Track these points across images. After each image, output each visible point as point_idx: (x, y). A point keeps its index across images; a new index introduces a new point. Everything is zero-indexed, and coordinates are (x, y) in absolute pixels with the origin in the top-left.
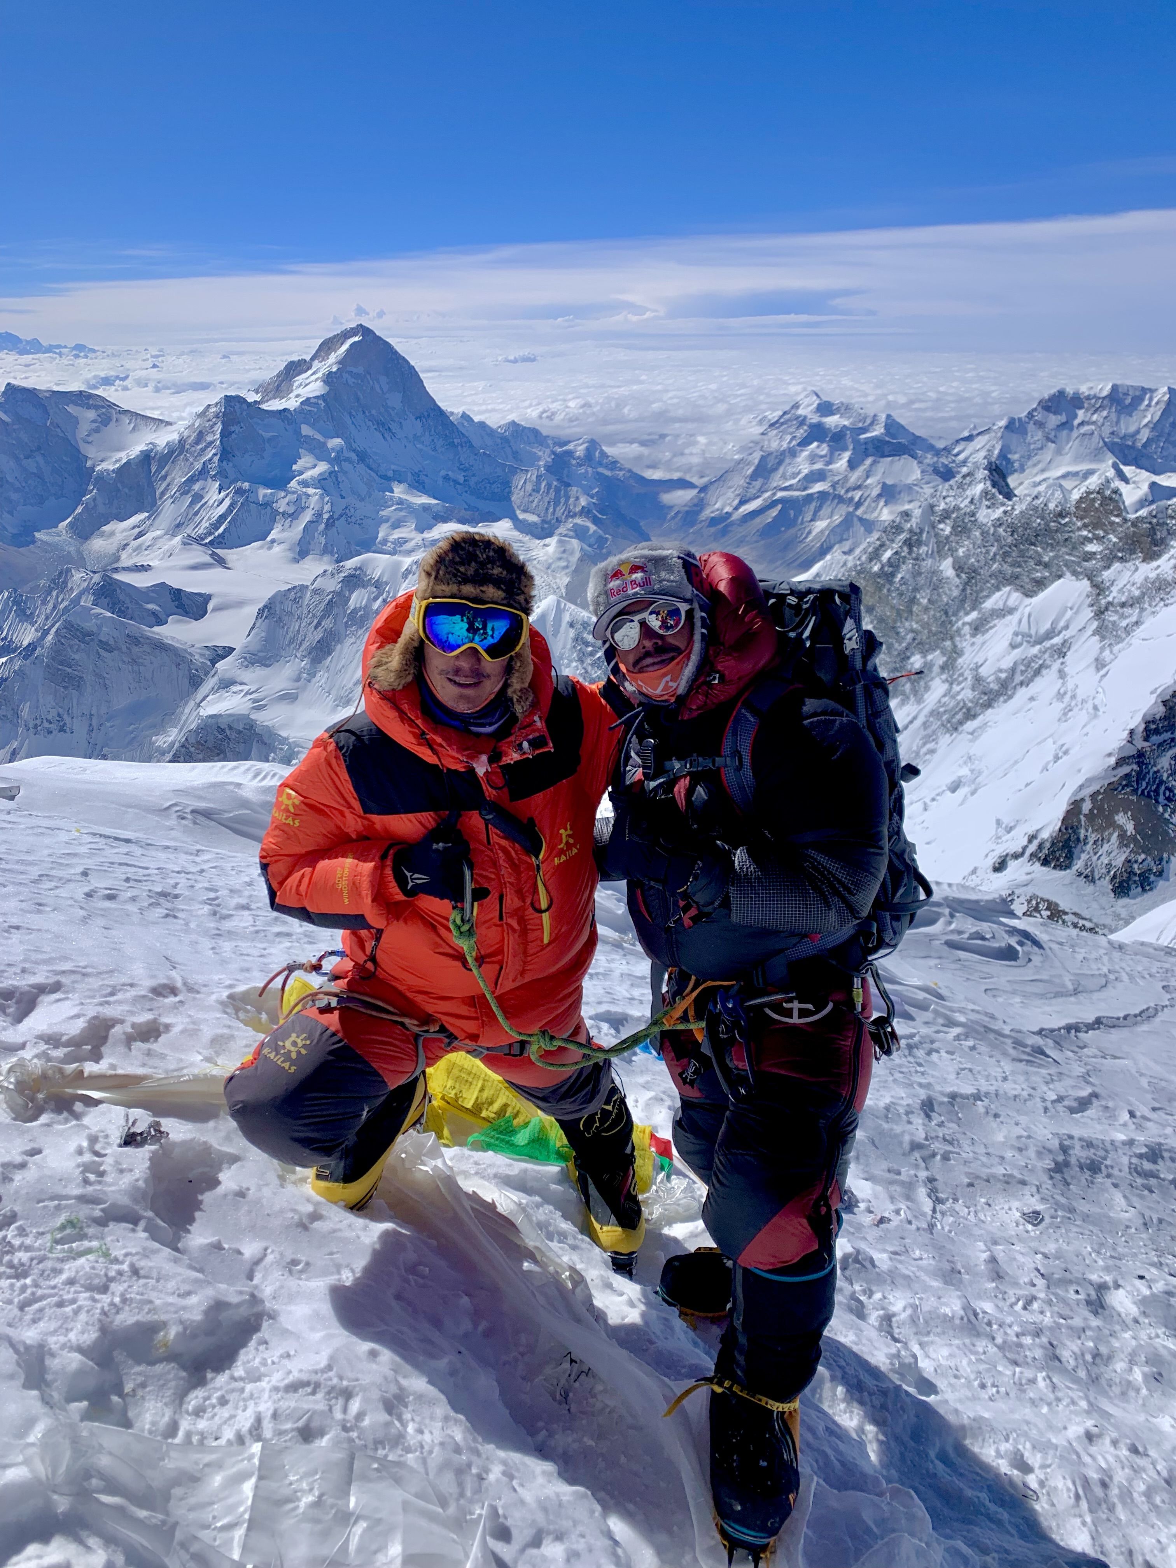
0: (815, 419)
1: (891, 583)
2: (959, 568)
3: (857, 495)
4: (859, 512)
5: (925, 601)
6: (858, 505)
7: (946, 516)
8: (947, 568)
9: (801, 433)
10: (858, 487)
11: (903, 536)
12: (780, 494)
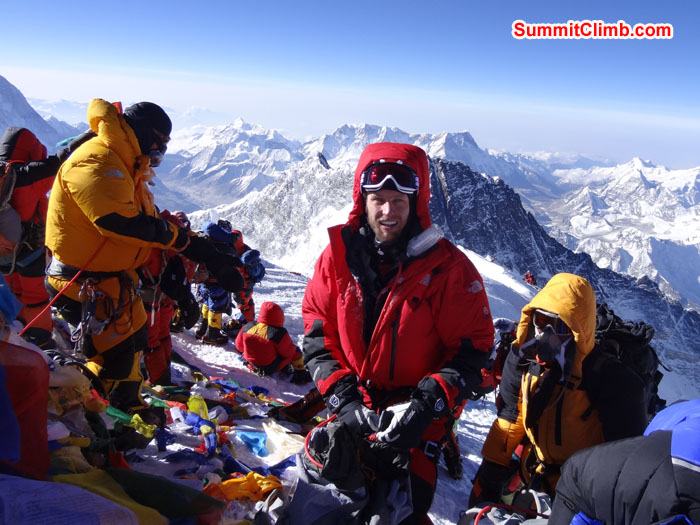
0: (242, 131)
1: (280, 204)
2: (309, 198)
3: (263, 165)
4: (264, 173)
5: (295, 213)
6: (264, 169)
7: (302, 175)
8: (304, 198)
9: (235, 136)
10: (264, 162)
11: (284, 184)
12: (227, 163)
